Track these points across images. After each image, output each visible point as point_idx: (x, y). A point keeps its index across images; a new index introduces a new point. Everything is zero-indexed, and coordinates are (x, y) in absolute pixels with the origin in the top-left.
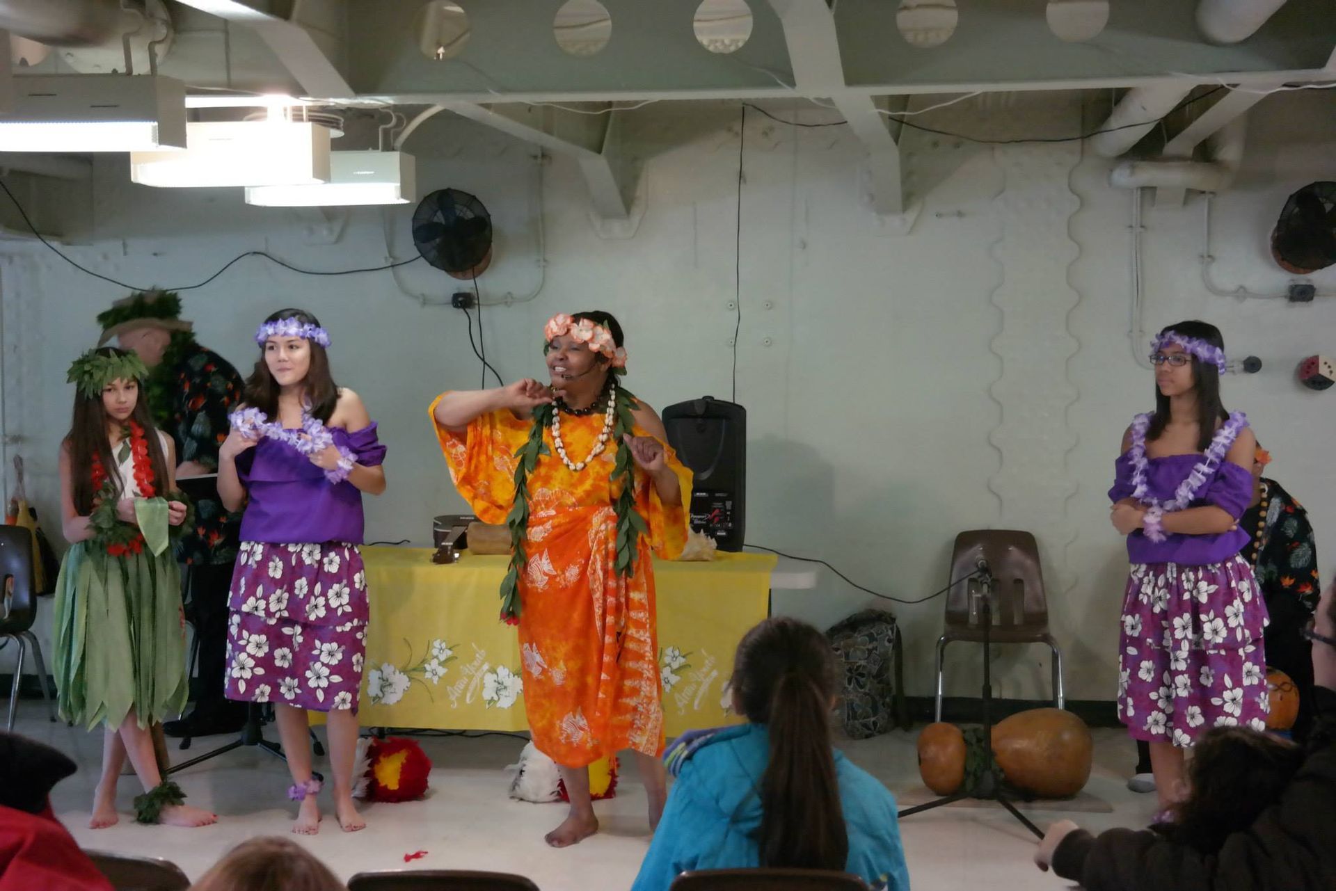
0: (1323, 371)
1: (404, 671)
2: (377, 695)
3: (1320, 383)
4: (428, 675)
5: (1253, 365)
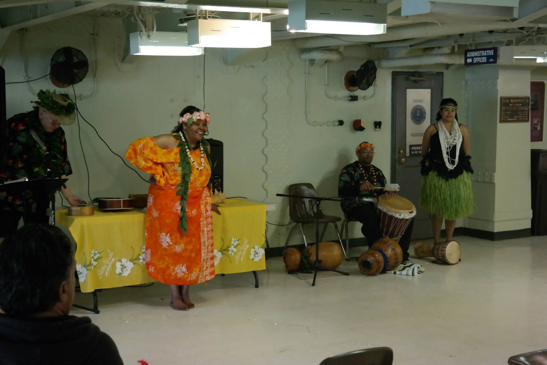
0: (362, 125)
1: (131, 261)
2: (120, 273)
3: (362, 129)
4: (141, 261)
5: (341, 123)
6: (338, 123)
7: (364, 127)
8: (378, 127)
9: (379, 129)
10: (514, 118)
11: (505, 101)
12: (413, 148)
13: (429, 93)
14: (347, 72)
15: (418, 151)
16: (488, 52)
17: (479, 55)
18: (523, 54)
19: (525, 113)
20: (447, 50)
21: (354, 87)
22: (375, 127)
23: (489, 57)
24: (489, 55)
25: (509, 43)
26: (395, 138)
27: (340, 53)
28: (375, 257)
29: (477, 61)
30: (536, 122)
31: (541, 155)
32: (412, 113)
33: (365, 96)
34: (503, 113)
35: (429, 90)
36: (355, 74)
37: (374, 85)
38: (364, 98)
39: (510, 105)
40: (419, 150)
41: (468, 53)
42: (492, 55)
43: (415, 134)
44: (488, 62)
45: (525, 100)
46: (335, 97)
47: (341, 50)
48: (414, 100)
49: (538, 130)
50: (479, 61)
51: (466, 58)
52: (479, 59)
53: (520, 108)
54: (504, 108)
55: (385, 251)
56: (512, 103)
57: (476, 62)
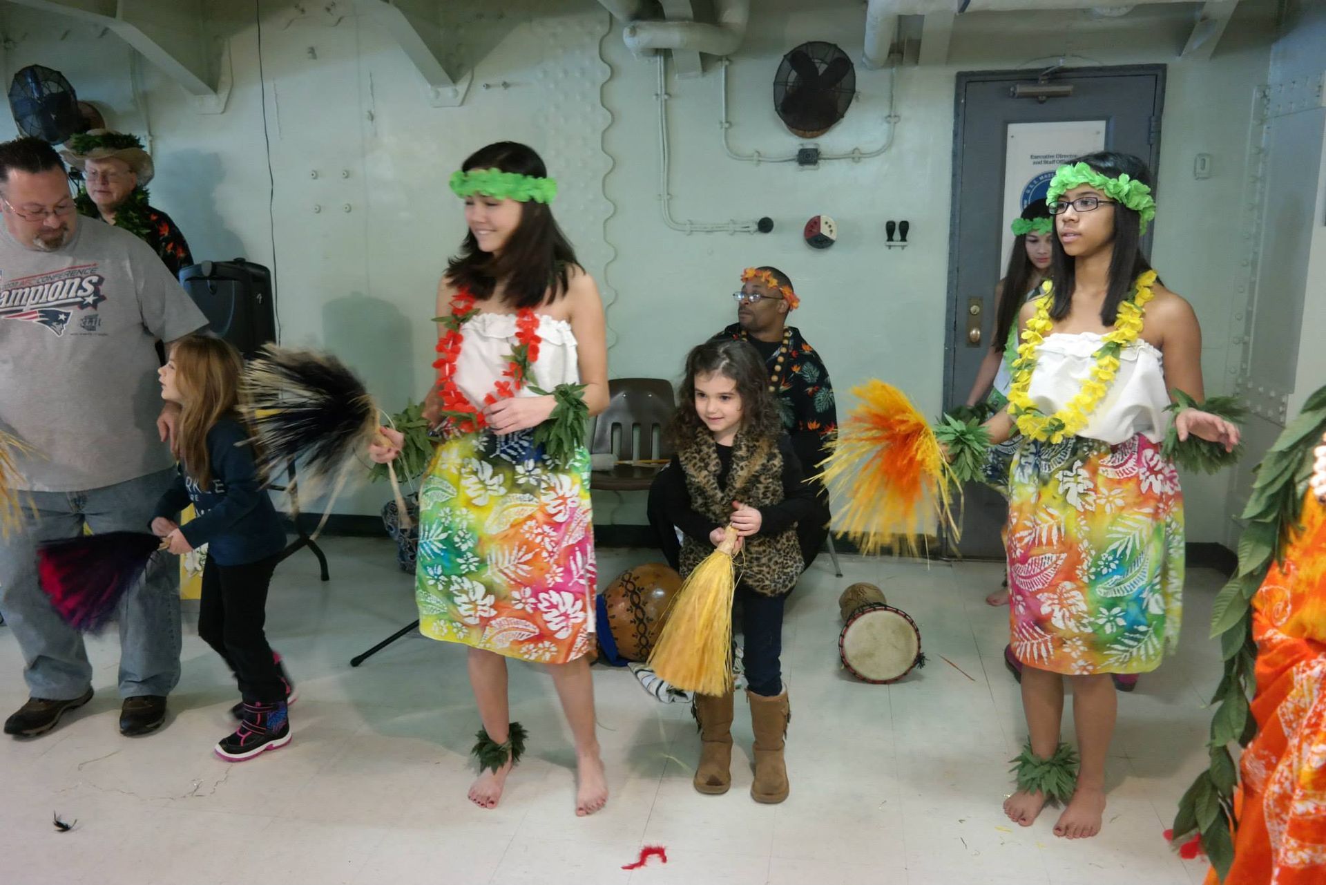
0: (824, 231)
3: (821, 242)
6: (756, 227)
7: (833, 237)
8: (897, 235)
9: (902, 243)
22: (886, 237)
26: (957, 269)
32: (1025, 195)
35: (1100, 125)
38: (854, 156)
46: (755, 156)
48: (1034, 158)
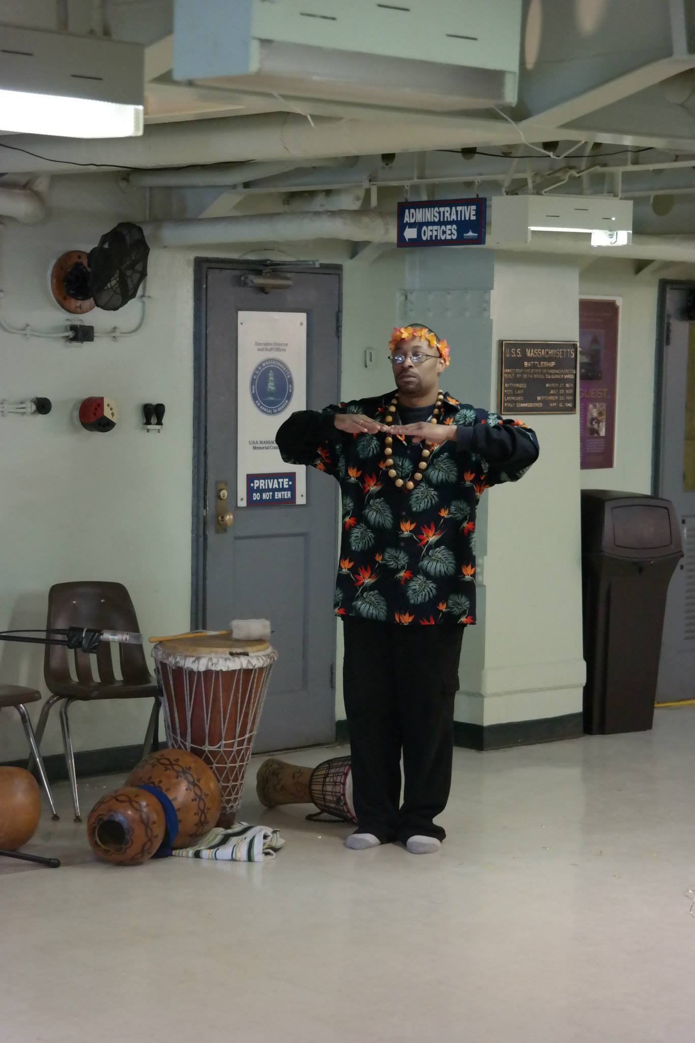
0: (107, 413)
3: (105, 425)
5: (43, 406)
6: (34, 408)
7: (113, 420)
8: (154, 420)
9: (158, 427)
10: (536, 401)
11: (511, 353)
12: (257, 484)
13: (301, 324)
14: (60, 255)
15: (271, 493)
16: (461, 211)
17: (436, 220)
18: (553, 218)
19: (565, 388)
20: (348, 202)
21: (83, 300)
22: (145, 421)
23: (463, 225)
24: (463, 219)
25: (517, 188)
26: (205, 452)
27: (37, 196)
28: (138, 810)
29: (431, 237)
30: (595, 413)
31: (608, 507)
32: (253, 382)
33: (115, 328)
34: (506, 385)
35: (302, 317)
36: (85, 261)
37: (143, 296)
38: (114, 334)
39: (526, 364)
40: (274, 490)
41: (407, 211)
42: (474, 220)
43: (261, 442)
44: (461, 241)
45: (565, 350)
46: (24, 330)
47: (41, 186)
48: (257, 344)
49: (602, 437)
50: (436, 236)
51: (401, 227)
52: (436, 230)
53: (551, 374)
54: (507, 373)
55: (168, 790)
56: (529, 359)
57: (429, 239)
